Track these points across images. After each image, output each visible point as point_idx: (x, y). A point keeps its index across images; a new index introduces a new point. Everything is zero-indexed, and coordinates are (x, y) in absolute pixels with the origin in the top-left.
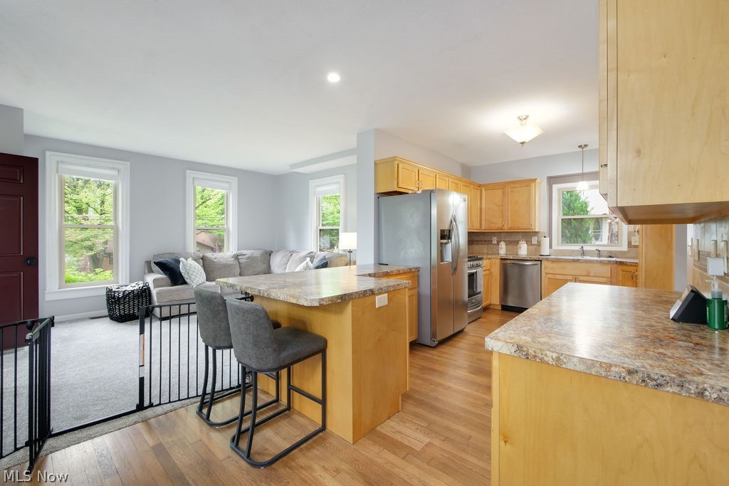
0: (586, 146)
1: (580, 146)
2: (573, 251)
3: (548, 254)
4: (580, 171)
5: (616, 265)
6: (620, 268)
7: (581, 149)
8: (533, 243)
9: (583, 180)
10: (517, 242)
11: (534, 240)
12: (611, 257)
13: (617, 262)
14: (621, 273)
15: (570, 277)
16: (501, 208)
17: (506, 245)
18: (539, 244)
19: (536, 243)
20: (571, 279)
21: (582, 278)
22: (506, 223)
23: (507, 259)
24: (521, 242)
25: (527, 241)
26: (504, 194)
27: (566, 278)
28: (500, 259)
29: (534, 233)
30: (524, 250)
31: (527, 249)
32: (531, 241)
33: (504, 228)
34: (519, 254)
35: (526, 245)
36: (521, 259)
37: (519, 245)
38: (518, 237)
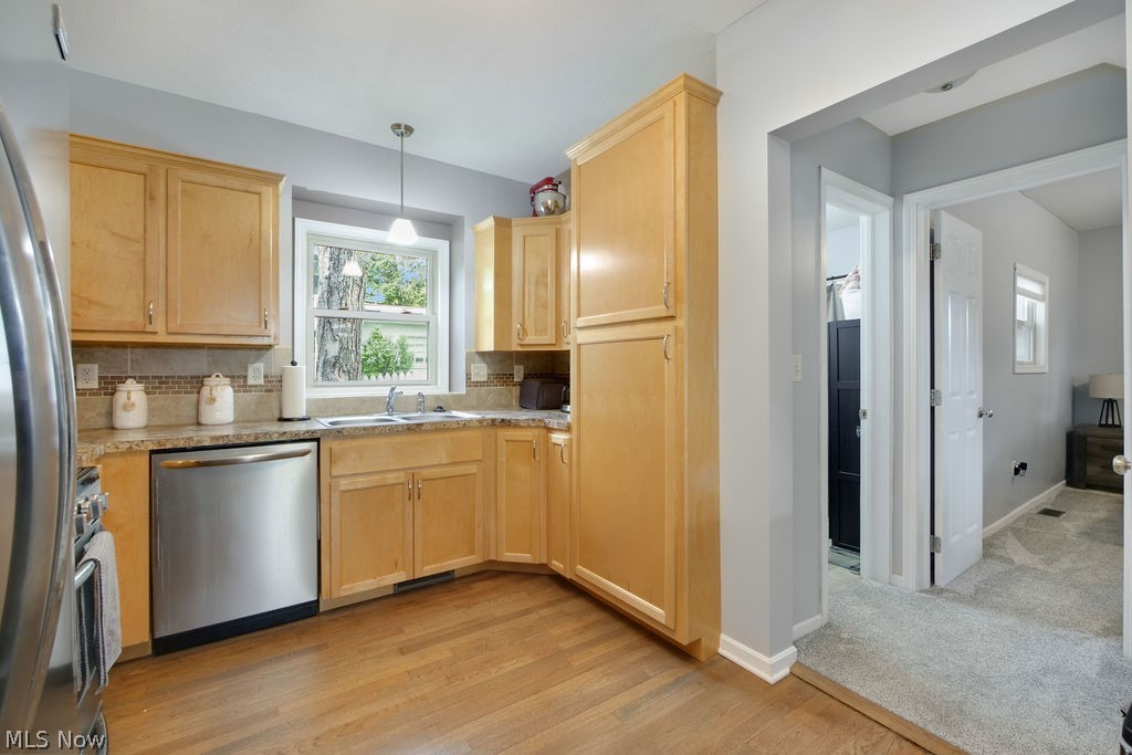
0: (409, 130)
3: (303, 414)
5: (490, 430)
6: (502, 434)
7: (398, 138)
8: (251, 381)
10: (198, 382)
11: (256, 374)
12: (441, 409)
13: (493, 420)
15: (402, 477)
16: (139, 247)
17: (147, 393)
18: (276, 385)
19: (263, 383)
20: (402, 480)
21: (426, 473)
22: (162, 308)
23: (184, 450)
24: (212, 381)
25: (232, 377)
26: (150, 197)
27: (391, 478)
28: (152, 452)
29: (254, 353)
30: (223, 406)
31: (235, 402)
32: (246, 377)
33: (149, 328)
34: (203, 421)
35: (230, 389)
36: (220, 443)
37: (205, 391)
38: (194, 365)
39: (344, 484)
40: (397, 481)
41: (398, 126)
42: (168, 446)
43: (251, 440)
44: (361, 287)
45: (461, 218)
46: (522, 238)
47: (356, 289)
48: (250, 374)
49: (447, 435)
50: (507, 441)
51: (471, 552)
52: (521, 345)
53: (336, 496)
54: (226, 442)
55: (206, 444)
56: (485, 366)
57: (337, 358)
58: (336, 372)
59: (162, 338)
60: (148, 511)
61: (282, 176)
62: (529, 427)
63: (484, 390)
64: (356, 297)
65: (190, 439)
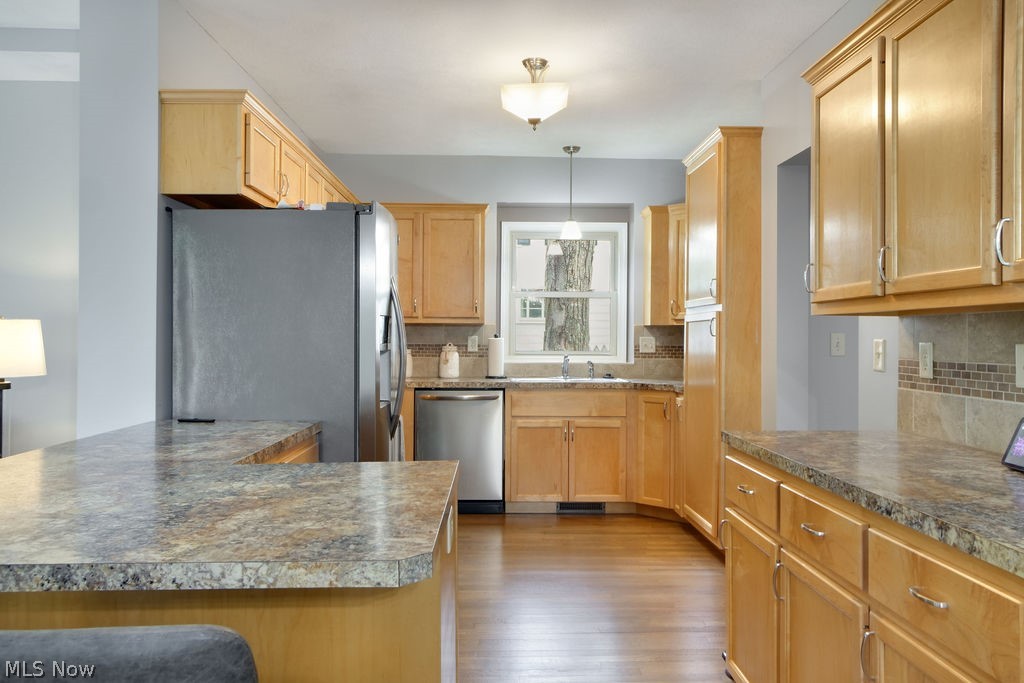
0: (577, 149)
1: (567, 149)
2: (546, 366)
3: (502, 374)
4: (565, 200)
5: (633, 393)
6: (643, 396)
7: (569, 155)
8: (470, 349)
9: (571, 220)
10: (438, 349)
11: (473, 344)
12: (609, 376)
13: (635, 385)
14: (643, 407)
15: (559, 422)
16: (410, 265)
17: (413, 356)
18: (484, 352)
19: (477, 350)
20: (560, 425)
21: (579, 422)
22: (420, 302)
23: (430, 389)
24: (446, 348)
25: (458, 346)
26: (415, 233)
27: (552, 423)
28: (416, 389)
29: (472, 328)
30: (453, 366)
31: (460, 363)
32: (466, 346)
33: (415, 315)
34: (442, 375)
35: (457, 354)
36: (448, 386)
37: (443, 354)
38: (437, 337)
39: (520, 422)
40: (556, 425)
41: (569, 148)
42: (423, 386)
43: (465, 386)
44: (588, 251)
45: (633, 204)
46: (676, 223)
47: (583, 252)
48: (470, 343)
49: (597, 394)
50: (646, 402)
51: (616, 492)
52: (676, 320)
53: (514, 430)
54: (451, 386)
55: (441, 386)
56: (652, 339)
57: (563, 328)
58: (563, 342)
59: (421, 321)
60: (412, 423)
61: (487, 205)
62: (662, 391)
63: (652, 361)
64: (582, 262)
65: (433, 383)
